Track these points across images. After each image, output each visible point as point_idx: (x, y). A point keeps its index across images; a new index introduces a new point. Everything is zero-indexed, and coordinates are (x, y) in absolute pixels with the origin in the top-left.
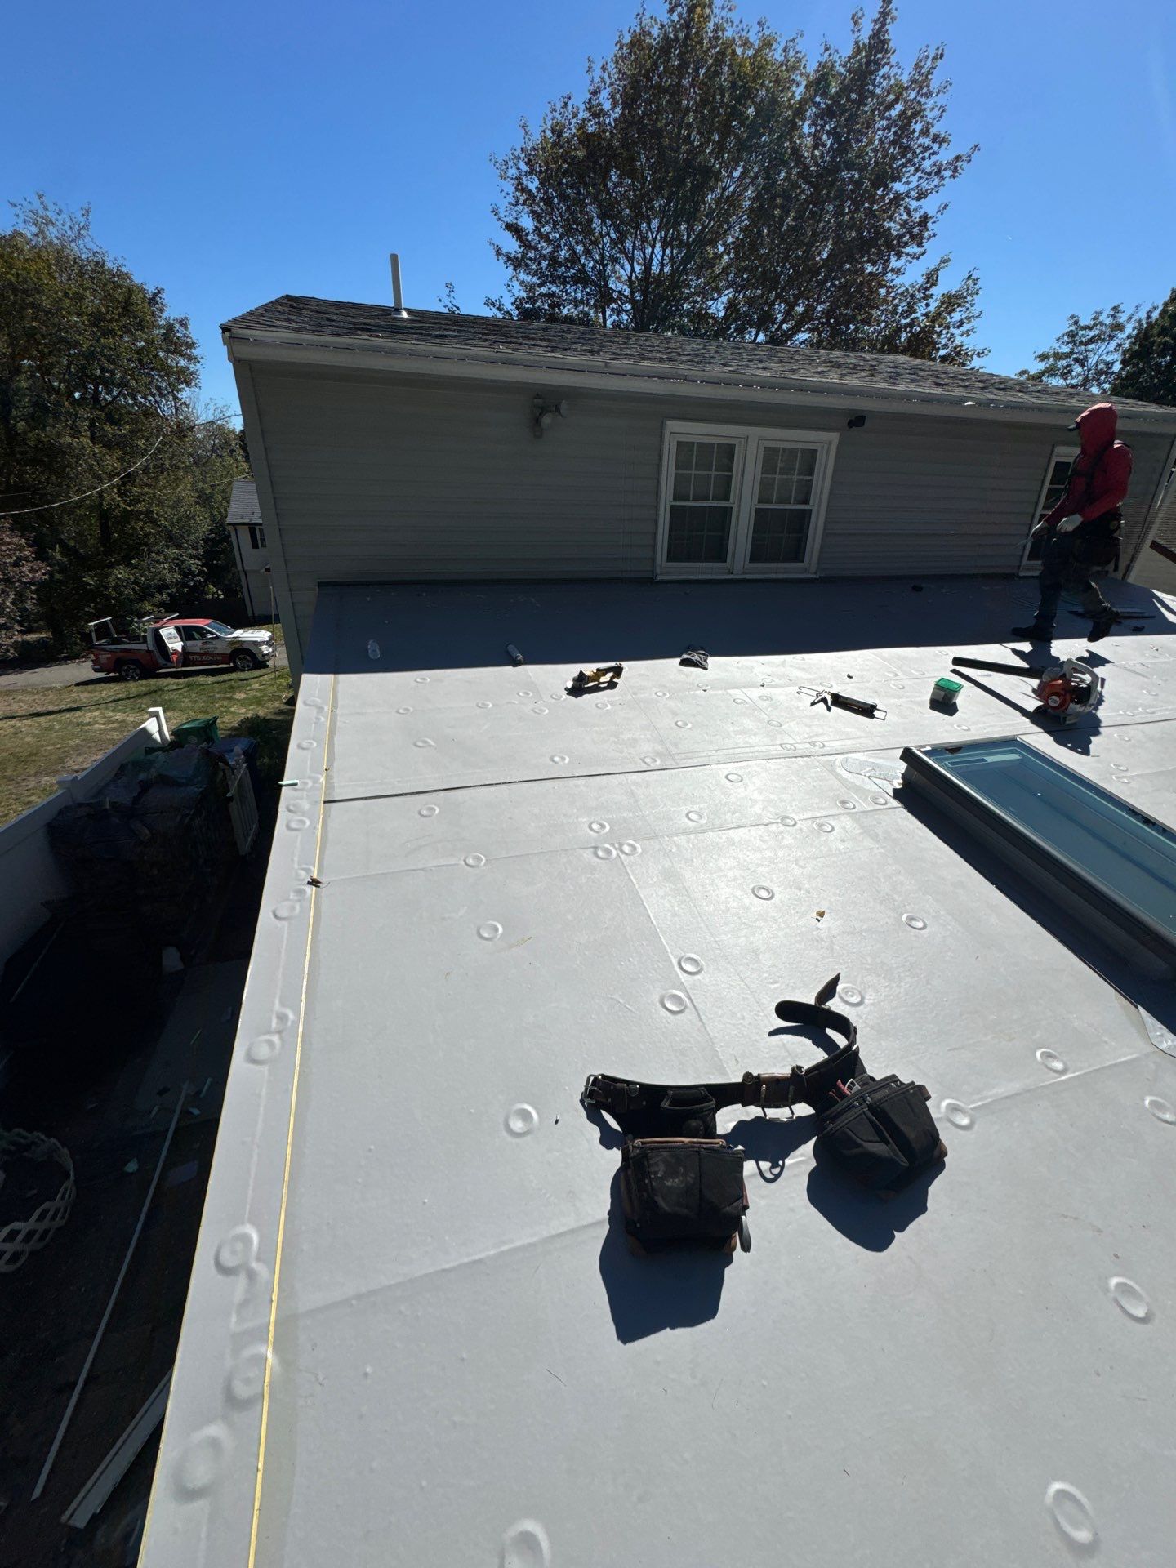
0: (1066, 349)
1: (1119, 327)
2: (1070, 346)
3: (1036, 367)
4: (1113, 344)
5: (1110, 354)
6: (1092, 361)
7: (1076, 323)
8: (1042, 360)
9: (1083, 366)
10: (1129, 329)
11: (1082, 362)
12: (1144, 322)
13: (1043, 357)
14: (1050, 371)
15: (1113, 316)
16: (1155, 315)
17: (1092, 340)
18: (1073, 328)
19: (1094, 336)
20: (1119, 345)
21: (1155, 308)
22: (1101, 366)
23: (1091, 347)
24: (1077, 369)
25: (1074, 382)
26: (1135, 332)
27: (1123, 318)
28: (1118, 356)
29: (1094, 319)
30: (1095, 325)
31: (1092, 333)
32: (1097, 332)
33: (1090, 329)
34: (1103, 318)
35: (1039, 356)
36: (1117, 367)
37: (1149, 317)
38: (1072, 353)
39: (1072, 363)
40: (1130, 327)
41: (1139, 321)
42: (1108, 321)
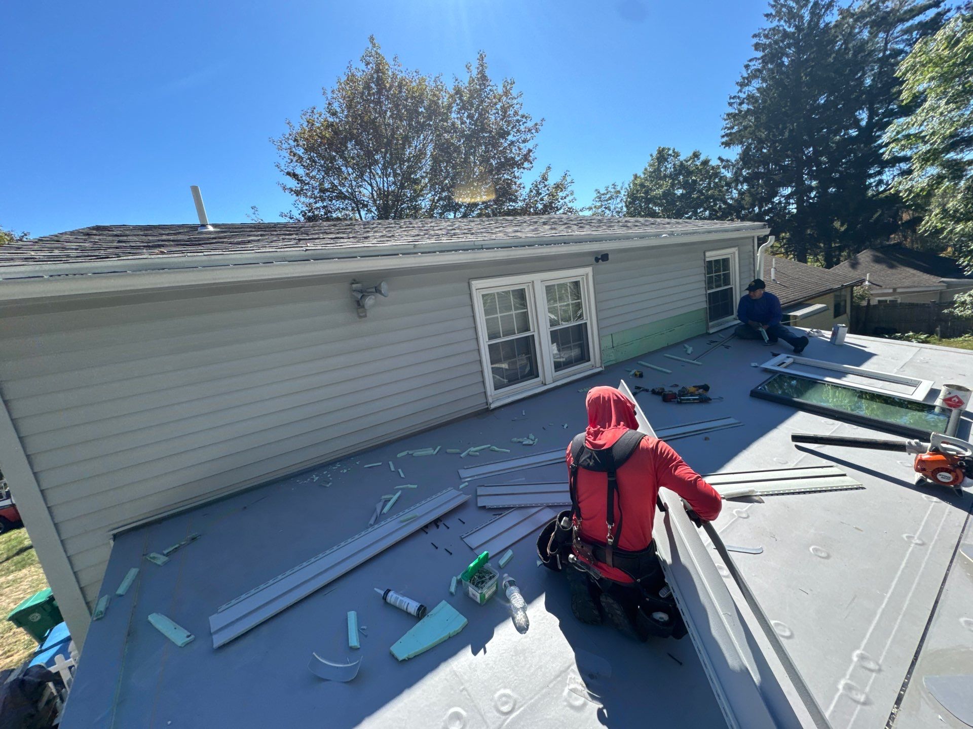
0: (598, 204)
1: (619, 192)
2: (600, 203)
4: (619, 200)
5: (619, 203)
7: (599, 192)
8: (590, 210)
12: (628, 188)
15: (614, 188)
16: (631, 185)
17: (610, 199)
18: (599, 195)
20: (622, 200)
21: (629, 183)
22: (617, 209)
23: (610, 202)
26: (626, 193)
27: (618, 188)
28: (623, 204)
29: (606, 190)
30: (607, 193)
31: (608, 196)
32: (610, 195)
34: (609, 189)
36: (625, 208)
37: (630, 187)
38: (602, 205)
39: (604, 209)
40: (623, 192)
41: (626, 188)
42: (613, 190)
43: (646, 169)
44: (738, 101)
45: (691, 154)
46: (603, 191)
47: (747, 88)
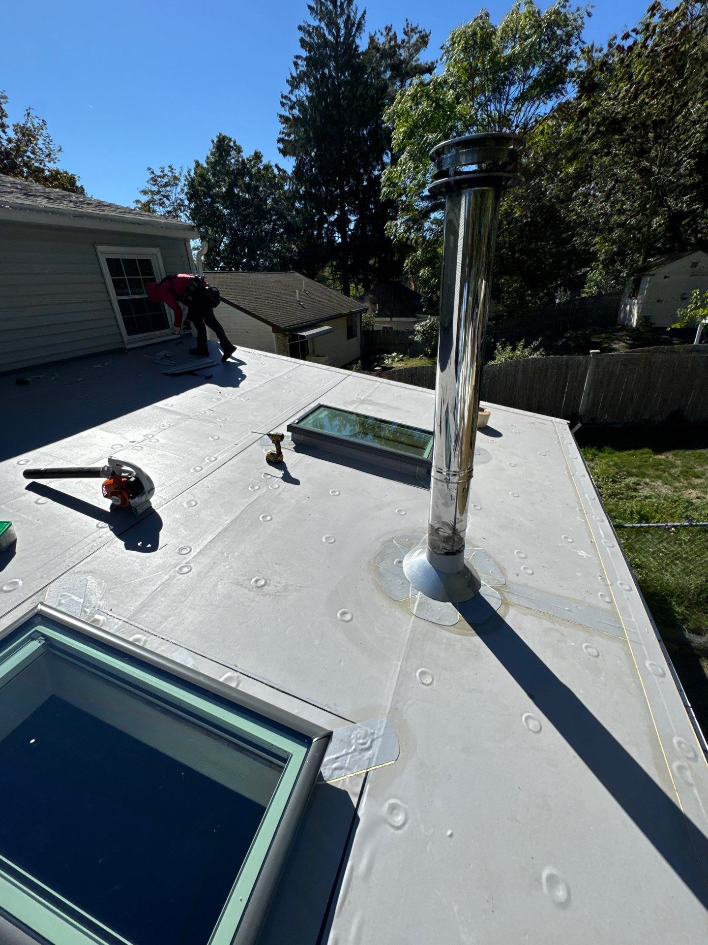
0: (155, 189)
1: (178, 179)
2: (157, 187)
3: (144, 199)
4: (179, 189)
5: (179, 193)
6: (173, 197)
7: (153, 173)
8: (145, 194)
9: (169, 200)
10: (183, 181)
11: (167, 197)
12: (188, 177)
13: (144, 192)
14: (151, 201)
15: (172, 172)
16: (192, 173)
17: (166, 185)
18: (153, 176)
19: (166, 183)
20: (182, 190)
21: (190, 170)
22: (179, 201)
23: (168, 188)
24: (167, 202)
25: (169, 209)
26: (187, 183)
27: (177, 174)
28: (183, 196)
29: (162, 172)
30: (164, 175)
31: (165, 180)
32: (167, 180)
33: (163, 177)
34: (166, 172)
35: (142, 192)
36: (186, 202)
37: (189, 175)
38: (159, 191)
39: (162, 197)
40: (182, 179)
41: (186, 176)
42: (170, 174)
43: (208, 158)
44: (290, 103)
45: (252, 154)
46: (158, 173)
47: (296, 92)
